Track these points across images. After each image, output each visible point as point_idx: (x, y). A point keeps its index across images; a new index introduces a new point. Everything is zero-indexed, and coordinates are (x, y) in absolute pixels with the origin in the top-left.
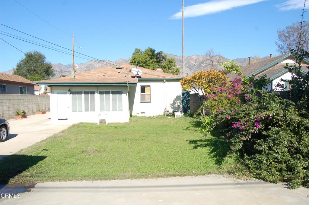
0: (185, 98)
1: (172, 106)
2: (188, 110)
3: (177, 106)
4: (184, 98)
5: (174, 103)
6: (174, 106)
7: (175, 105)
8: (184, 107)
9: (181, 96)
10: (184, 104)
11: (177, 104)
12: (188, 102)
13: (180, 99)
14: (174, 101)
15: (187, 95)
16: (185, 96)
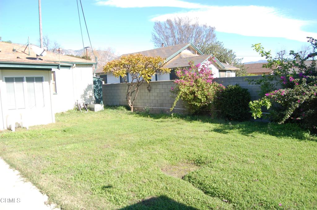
0: (97, 87)
1: (84, 97)
2: (101, 102)
3: (89, 98)
4: (95, 87)
5: (86, 94)
6: (85, 98)
7: (86, 96)
8: (97, 98)
9: (92, 85)
10: (96, 95)
11: (88, 95)
12: (100, 92)
13: (92, 88)
14: (85, 91)
15: (98, 84)
16: (96, 85)
